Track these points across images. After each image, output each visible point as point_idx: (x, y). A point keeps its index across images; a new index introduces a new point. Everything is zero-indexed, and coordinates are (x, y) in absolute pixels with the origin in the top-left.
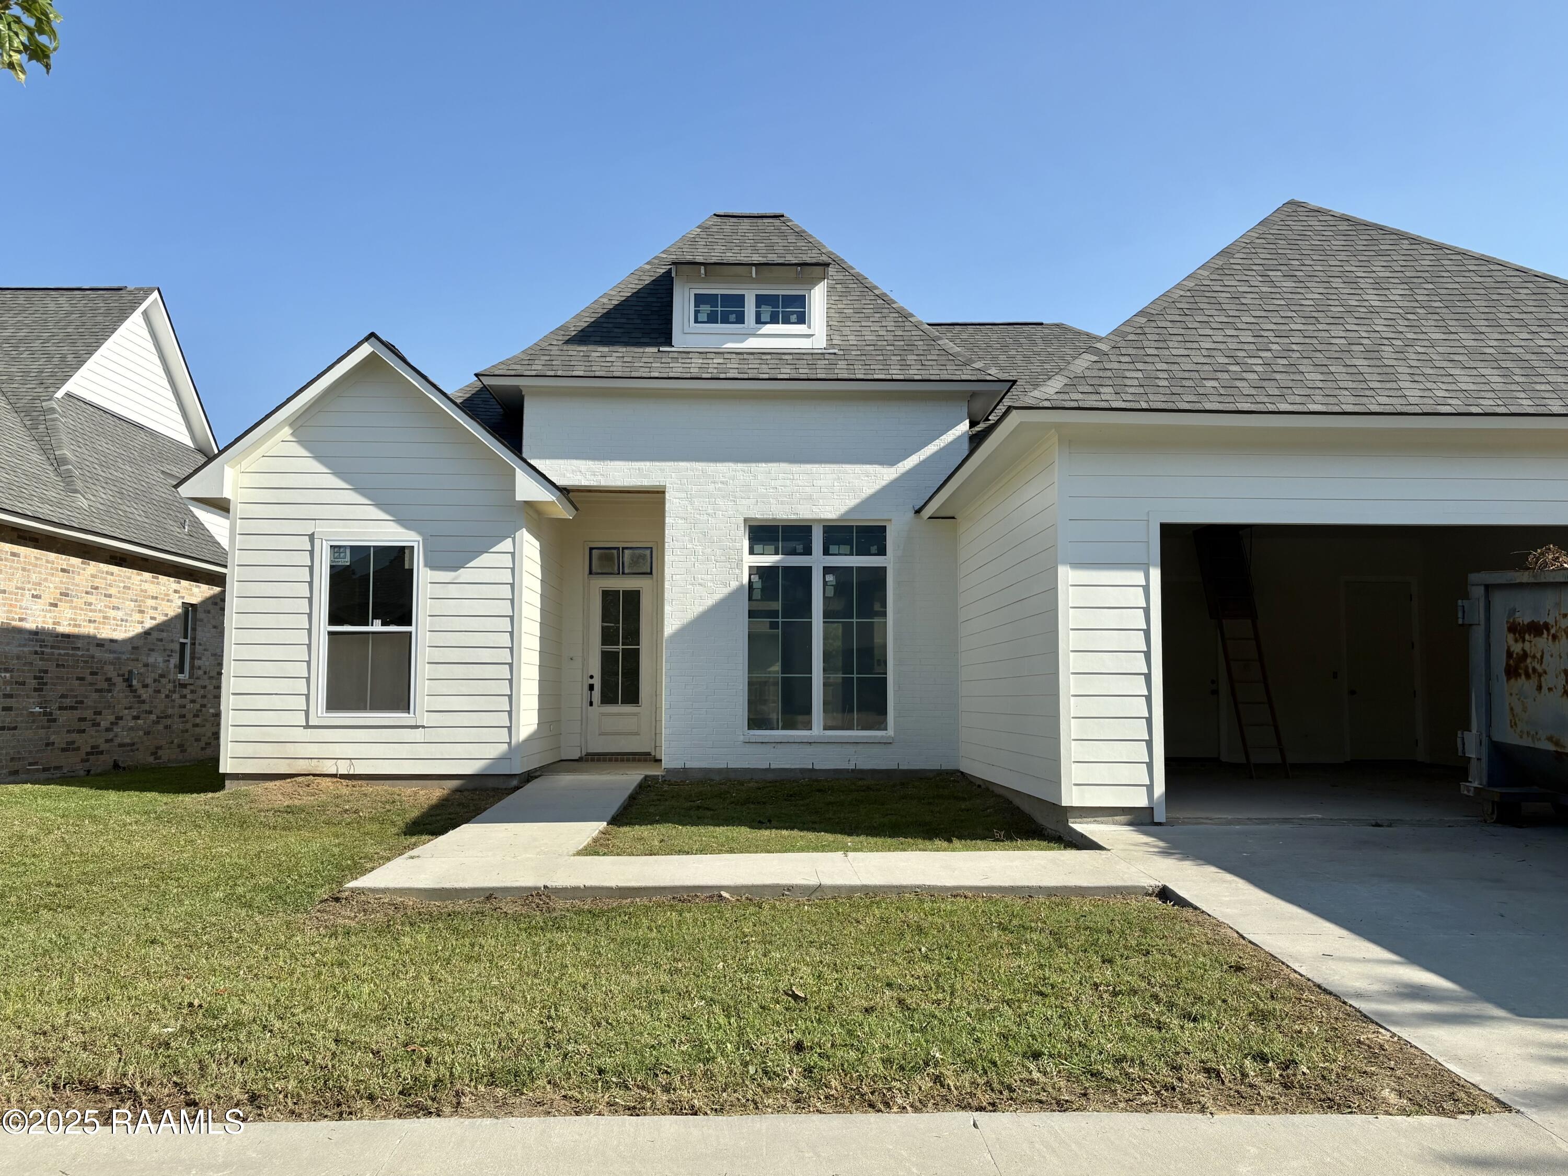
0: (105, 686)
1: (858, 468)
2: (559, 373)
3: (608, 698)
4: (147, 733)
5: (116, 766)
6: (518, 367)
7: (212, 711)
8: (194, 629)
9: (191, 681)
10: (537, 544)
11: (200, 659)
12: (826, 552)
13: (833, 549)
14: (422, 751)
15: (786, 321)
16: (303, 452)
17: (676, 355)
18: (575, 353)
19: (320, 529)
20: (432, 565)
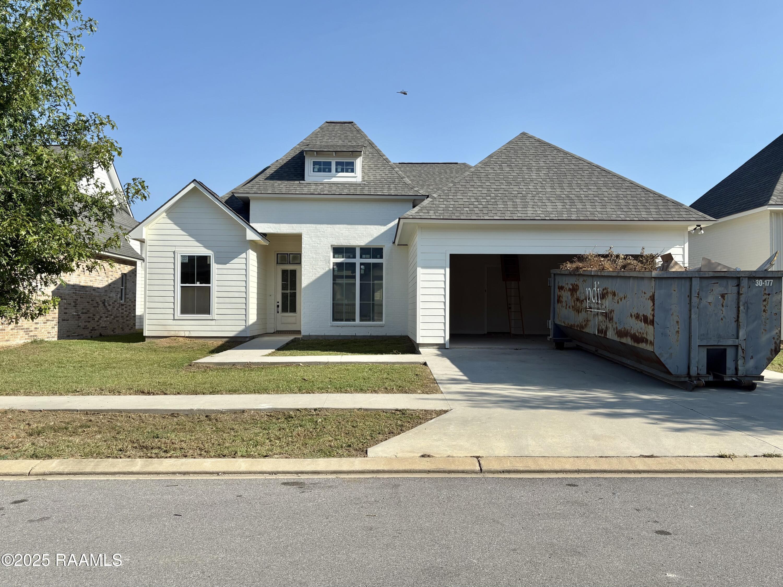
0: (96, 305)
1: (372, 227)
2: (263, 192)
3: (285, 310)
4: (111, 323)
5: (101, 335)
6: (248, 190)
7: (133, 315)
8: (126, 283)
9: (125, 303)
10: (255, 254)
11: (128, 294)
12: (361, 257)
13: (364, 256)
14: (215, 328)
15: (347, 171)
16: (169, 221)
17: (306, 184)
18: (268, 184)
19: (177, 249)
20: (217, 262)
